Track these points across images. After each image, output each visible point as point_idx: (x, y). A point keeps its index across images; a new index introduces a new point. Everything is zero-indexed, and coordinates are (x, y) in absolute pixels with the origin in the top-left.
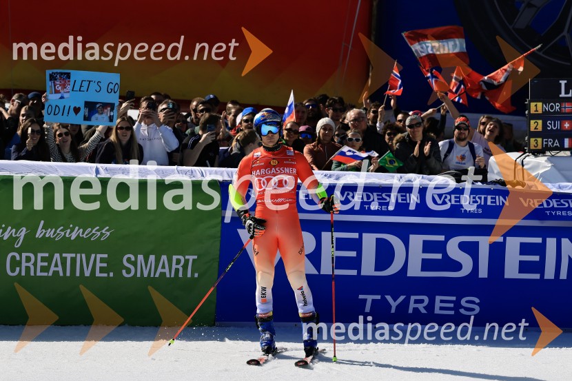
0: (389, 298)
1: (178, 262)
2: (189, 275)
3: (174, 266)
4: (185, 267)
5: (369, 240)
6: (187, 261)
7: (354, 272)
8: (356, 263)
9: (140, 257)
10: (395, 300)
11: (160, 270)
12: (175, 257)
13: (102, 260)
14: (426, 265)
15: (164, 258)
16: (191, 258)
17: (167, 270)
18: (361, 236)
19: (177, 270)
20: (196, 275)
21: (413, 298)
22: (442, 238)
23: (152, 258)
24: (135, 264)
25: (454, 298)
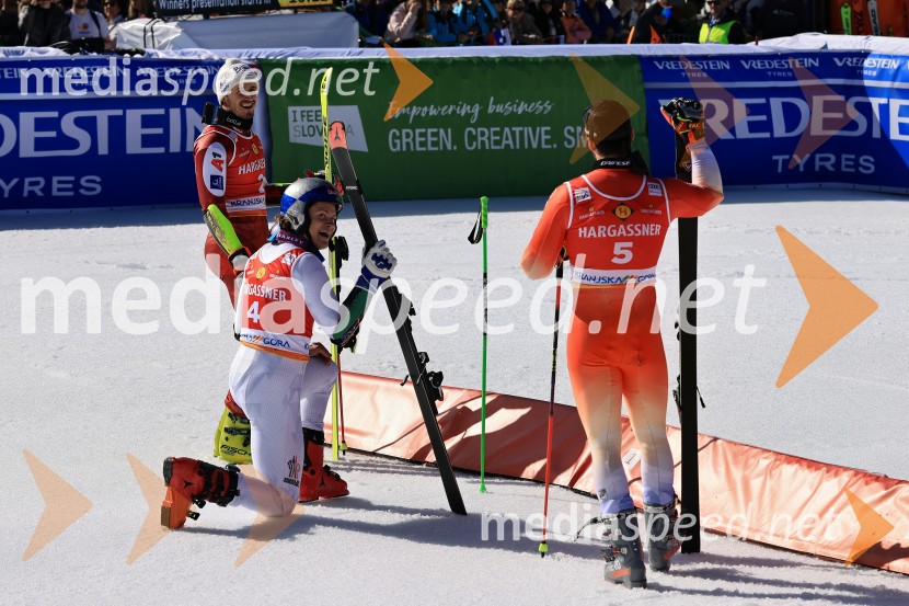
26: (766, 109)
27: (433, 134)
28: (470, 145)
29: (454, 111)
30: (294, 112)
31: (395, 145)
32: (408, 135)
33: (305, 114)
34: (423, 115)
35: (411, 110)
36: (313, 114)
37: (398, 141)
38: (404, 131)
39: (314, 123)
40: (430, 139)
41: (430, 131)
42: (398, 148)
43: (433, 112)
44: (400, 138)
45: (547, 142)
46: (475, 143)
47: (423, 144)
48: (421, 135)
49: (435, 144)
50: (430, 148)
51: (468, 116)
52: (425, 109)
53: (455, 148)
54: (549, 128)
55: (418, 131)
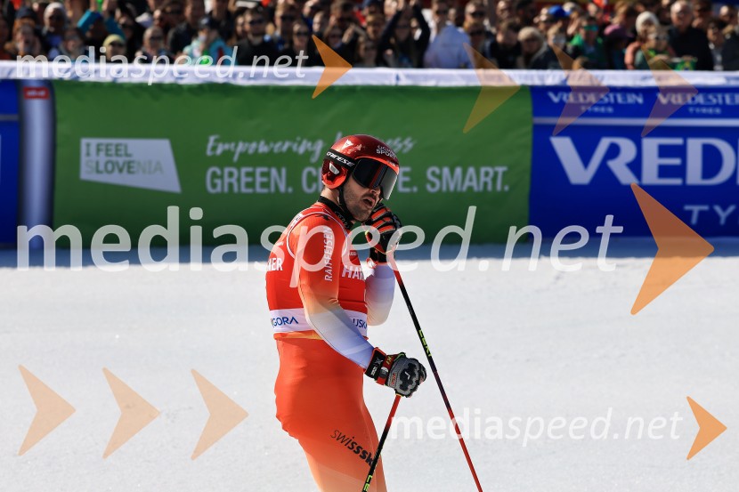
1: (487, 174)
2: (499, 187)
3: (483, 179)
4: (494, 179)
6: (496, 174)
7: (677, 181)
9: (446, 171)
11: (467, 183)
12: (483, 170)
13: (405, 174)
15: (471, 170)
16: (501, 170)
17: (474, 184)
19: (486, 184)
20: (507, 188)
23: (458, 171)
24: (440, 177)
26: (681, 152)
27: (263, 174)
28: (309, 186)
29: (290, 149)
30: (88, 145)
31: (214, 186)
32: (231, 175)
33: (103, 147)
34: (251, 151)
35: (236, 146)
36: (113, 148)
37: (218, 181)
38: (227, 170)
39: (114, 159)
40: (259, 180)
41: (259, 170)
42: (219, 189)
43: (263, 148)
44: (221, 177)
45: (405, 184)
46: (314, 186)
47: (250, 185)
48: (248, 174)
49: (263, 185)
50: (259, 190)
51: (309, 154)
52: (254, 145)
53: (290, 190)
54: (407, 169)
55: (244, 170)
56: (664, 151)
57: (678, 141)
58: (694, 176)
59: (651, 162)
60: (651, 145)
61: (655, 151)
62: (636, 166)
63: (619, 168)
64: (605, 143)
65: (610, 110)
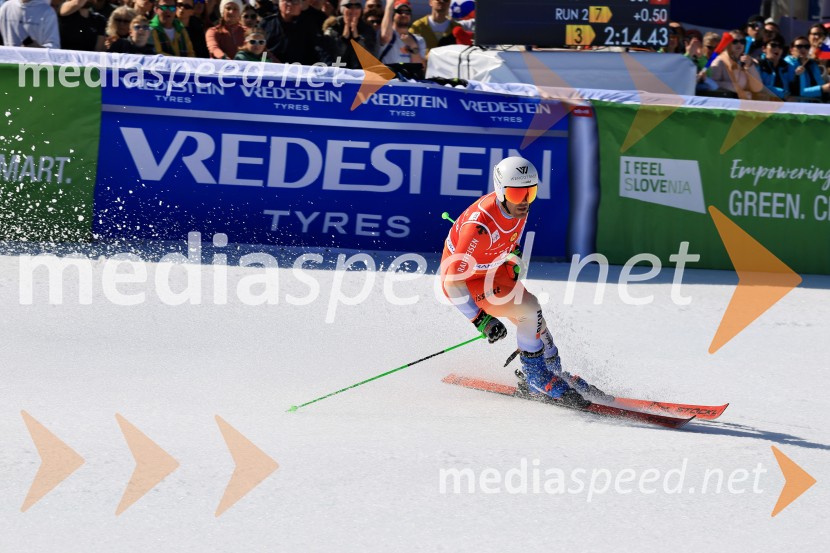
0: (299, 214)
5: (279, 146)
7: (259, 183)
8: (262, 172)
10: (307, 216)
14: (346, 176)
18: (269, 140)
21: (329, 215)
22: (365, 145)
25: (379, 217)
56: (245, 149)
57: (263, 139)
58: (276, 178)
59: (231, 160)
60: (231, 141)
61: (236, 149)
62: (213, 164)
63: (195, 165)
64: (181, 137)
65: (188, 100)
